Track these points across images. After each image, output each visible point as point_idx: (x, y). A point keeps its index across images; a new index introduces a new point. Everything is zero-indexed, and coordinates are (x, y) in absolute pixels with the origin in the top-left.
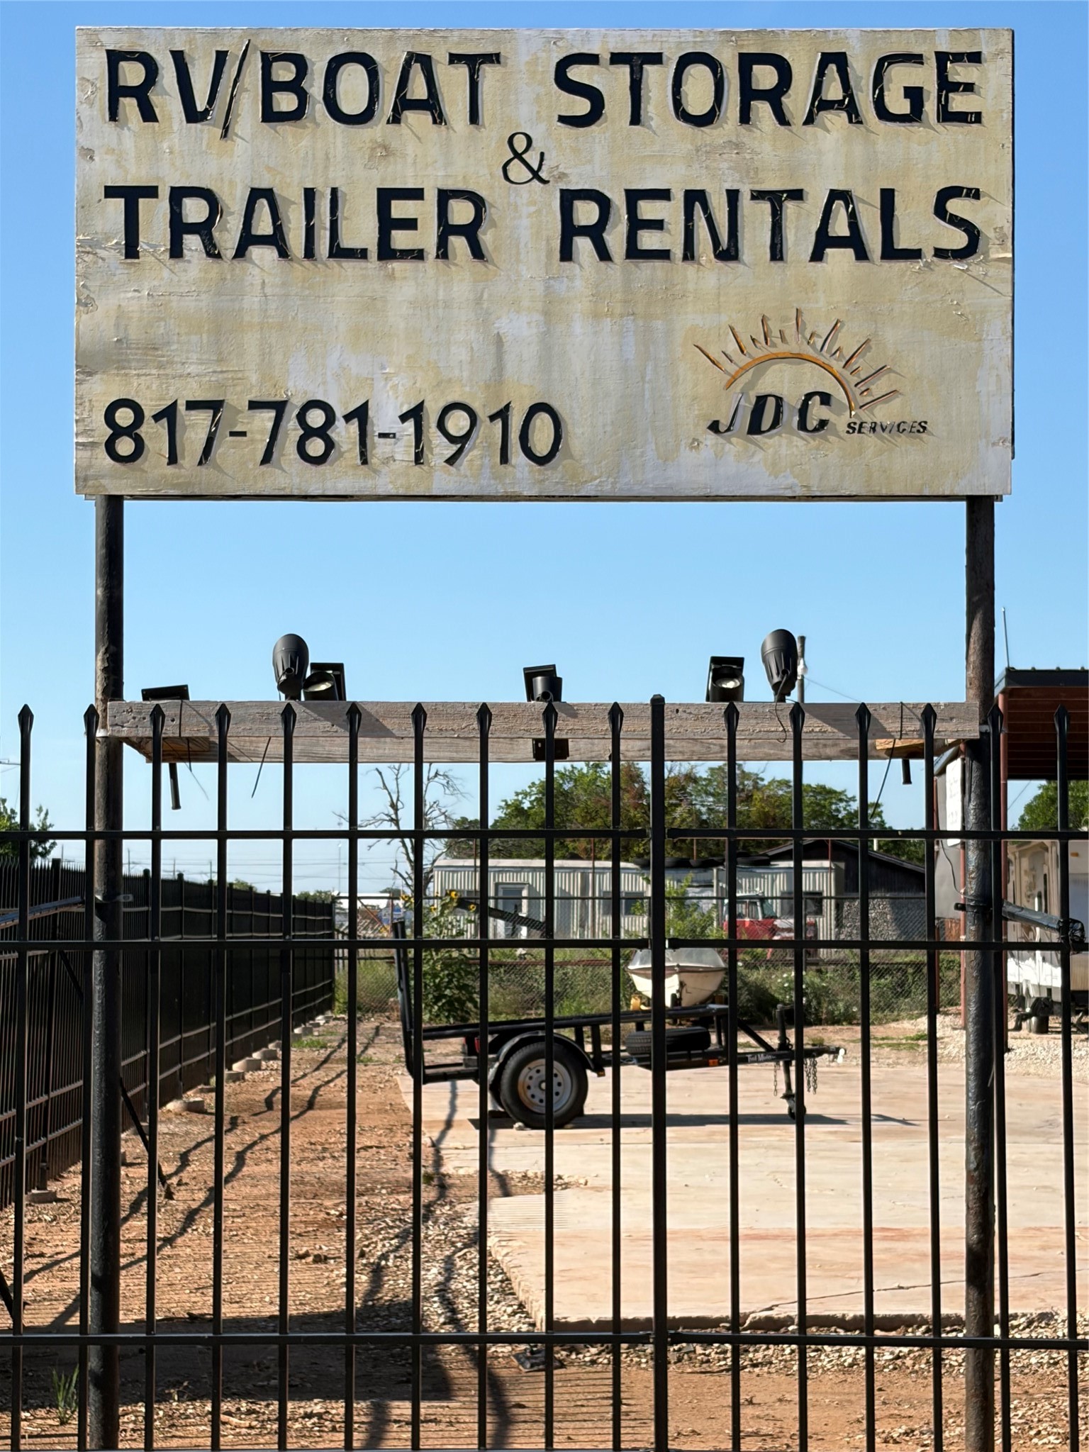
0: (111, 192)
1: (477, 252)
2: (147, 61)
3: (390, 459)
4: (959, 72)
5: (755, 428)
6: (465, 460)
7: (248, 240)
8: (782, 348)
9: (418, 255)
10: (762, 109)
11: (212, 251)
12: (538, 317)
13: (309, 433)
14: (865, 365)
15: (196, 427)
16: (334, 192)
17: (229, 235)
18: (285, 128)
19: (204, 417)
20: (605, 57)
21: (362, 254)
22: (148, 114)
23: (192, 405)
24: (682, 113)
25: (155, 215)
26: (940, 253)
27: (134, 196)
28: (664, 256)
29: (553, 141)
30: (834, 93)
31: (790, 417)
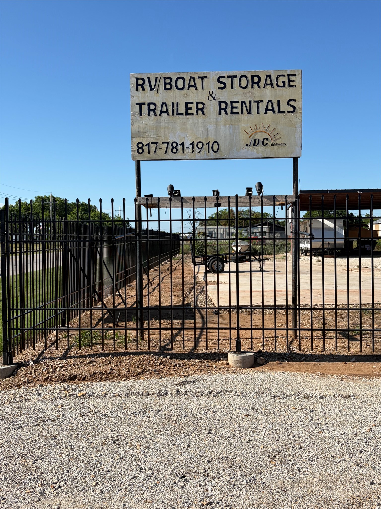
0: (137, 104)
1: (203, 113)
2: (143, 79)
3: (188, 152)
4: (292, 78)
5: (254, 145)
6: (201, 152)
7: (162, 112)
8: (259, 130)
9: (193, 114)
10: (255, 85)
11: (155, 114)
12: (214, 125)
13: (173, 148)
14: (275, 133)
15: (153, 147)
16: (177, 103)
17: (158, 112)
18: (168, 91)
19: (154, 145)
20: (226, 76)
21: (182, 114)
22: (143, 89)
23: (152, 143)
24: (241, 87)
25: (145, 108)
26: (288, 112)
27: (141, 105)
28: (238, 113)
29: (217, 92)
30: (269, 82)
31: (261, 143)
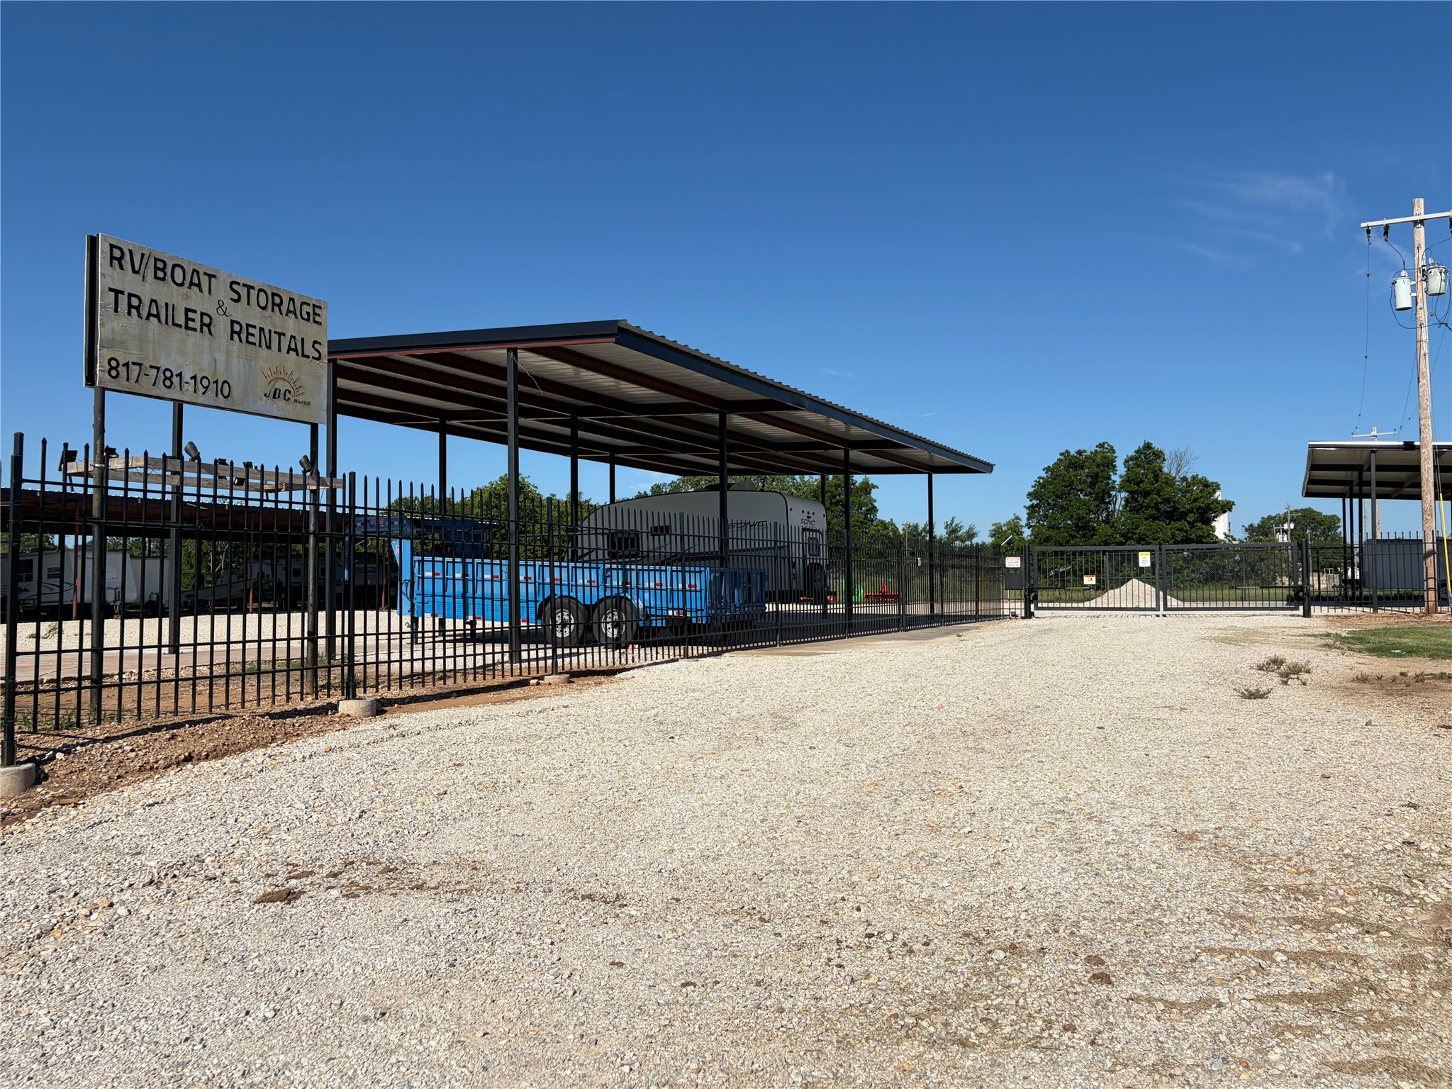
0: (111, 290)
1: (210, 333)
2: (121, 249)
3: (187, 390)
5: (274, 397)
6: (207, 394)
7: (150, 315)
8: (280, 376)
9: (195, 330)
10: (276, 308)
11: (139, 315)
12: (225, 355)
13: (166, 378)
14: (298, 384)
15: (135, 370)
16: (173, 305)
17: (144, 313)
18: (160, 282)
19: (137, 368)
20: (241, 284)
21: (180, 326)
22: (121, 268)
23: (133, 363)
24: (259, 305)
25: (123, 300)
26: (314, 358)
27: (117, 293)
28: (254, 344)
29: (229, 304)
30: (292, 309)
31: (282, 396)
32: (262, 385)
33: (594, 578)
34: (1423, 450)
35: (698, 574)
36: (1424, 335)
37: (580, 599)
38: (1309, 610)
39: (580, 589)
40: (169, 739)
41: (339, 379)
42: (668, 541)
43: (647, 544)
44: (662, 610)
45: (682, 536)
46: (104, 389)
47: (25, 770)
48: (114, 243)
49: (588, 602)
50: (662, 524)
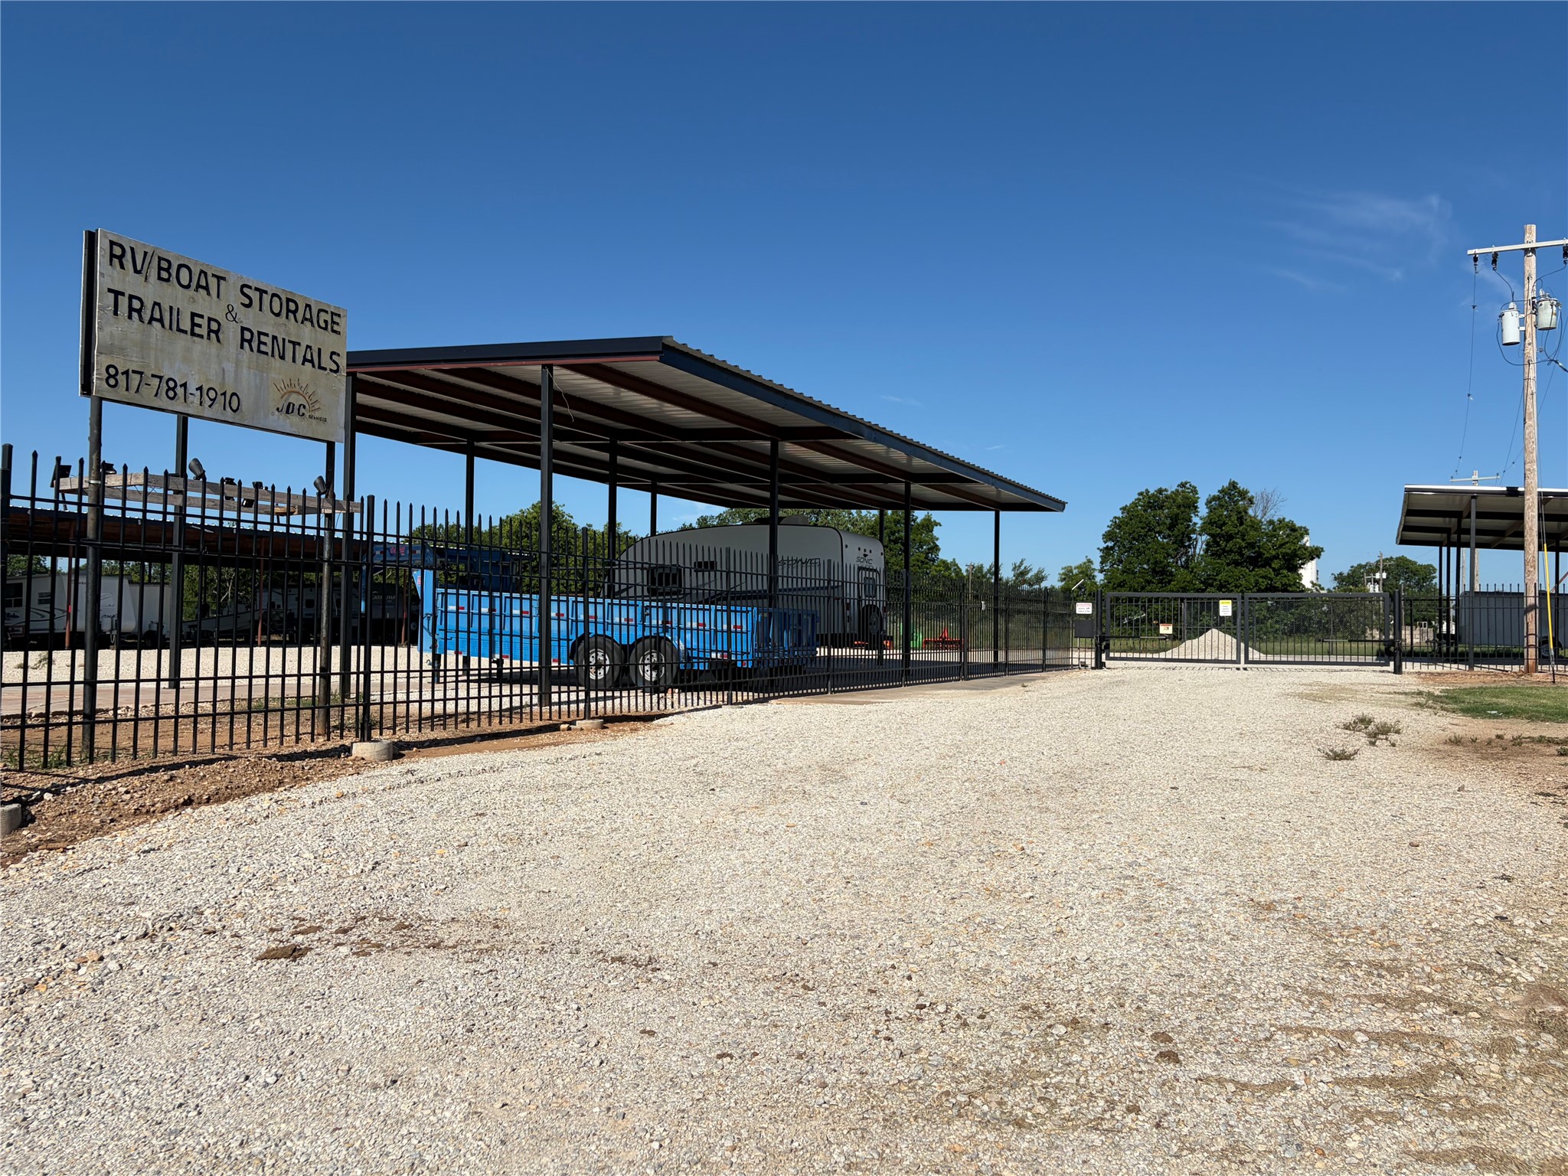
0: (110, 290)
1: (218, 340)
2: (121, 246)
3: (192, 402)
4: (336, 319)
5: (287, 412)
6: (214, 407)
7: (152, 319)
8: (294, 389)
9: (201, 336)
10: (291, 315)
11: (141, 319)
12: (234, 364)
13: (169, 389)
14: (313, 399)
15: (135, 379)
16: (178, 309)
17: (147, 317)
18: (164, 283)
19: (137, 377)
20: (253, 287)
21: (185, 332)
22: (122, 266)
23: (134, 372)
24: (272, 312)
25: (124, 302)
26: (331, 370)
27: (117, 294)
28: (266, 354)
29: (239, 310)
30: (308, 316)
31: (296, 411)
32: (275, 399)
33: (632, 615)
34: (1527, 497)
35: (744, 615)
36: (1532, 372)
37: (616, 638)
38: (1400, 666)
39: (617, 628)
40: (167, 781)
41: (358, 394)
42: (712, 578)
43: (689, 580)
44: (704, 652)
45: (728, 573)
46: (101, 399)
47: (10, 811)
48: (115, 239)
49: (624, 642)
50: (706, 559)
